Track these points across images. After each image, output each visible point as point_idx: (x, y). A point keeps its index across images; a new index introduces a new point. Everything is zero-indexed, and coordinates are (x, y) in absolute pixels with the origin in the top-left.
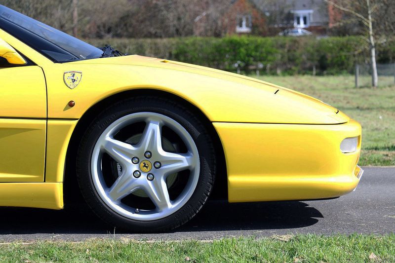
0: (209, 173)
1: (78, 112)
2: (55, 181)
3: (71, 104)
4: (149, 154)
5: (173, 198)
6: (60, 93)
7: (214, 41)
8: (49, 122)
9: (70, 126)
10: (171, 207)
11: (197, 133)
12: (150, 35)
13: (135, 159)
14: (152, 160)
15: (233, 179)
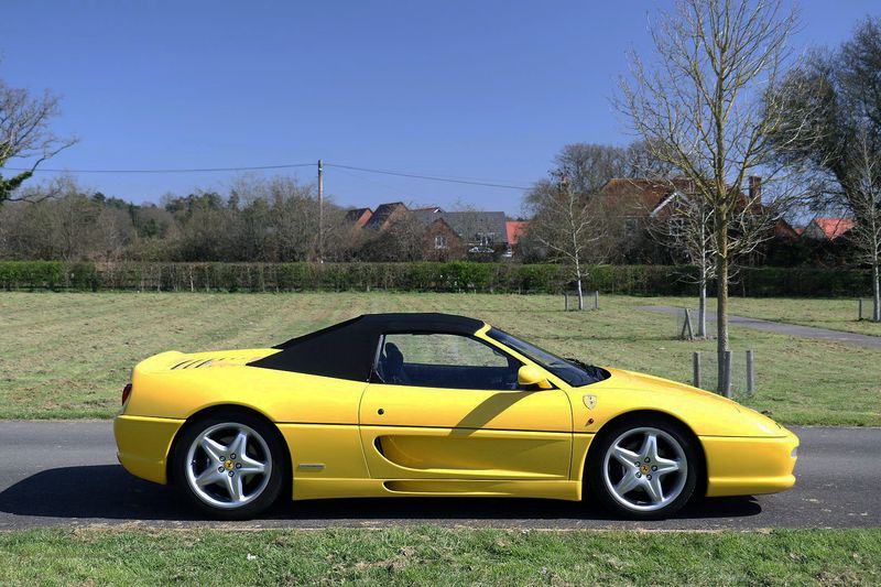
0: (694, 476)
1: (596, 428)
2: (577, 479)
3: (591, 422)
4: (649, 460)
5: (666, 494)
6: (582, 414)
7: (441, 265)
8: (575, 435)
9: (590, 438)
10: (665, 501)
11: (686, 444)
12: (388, 259)
13: (638, 463)
14: (651, 464)
15: (712, 480)
